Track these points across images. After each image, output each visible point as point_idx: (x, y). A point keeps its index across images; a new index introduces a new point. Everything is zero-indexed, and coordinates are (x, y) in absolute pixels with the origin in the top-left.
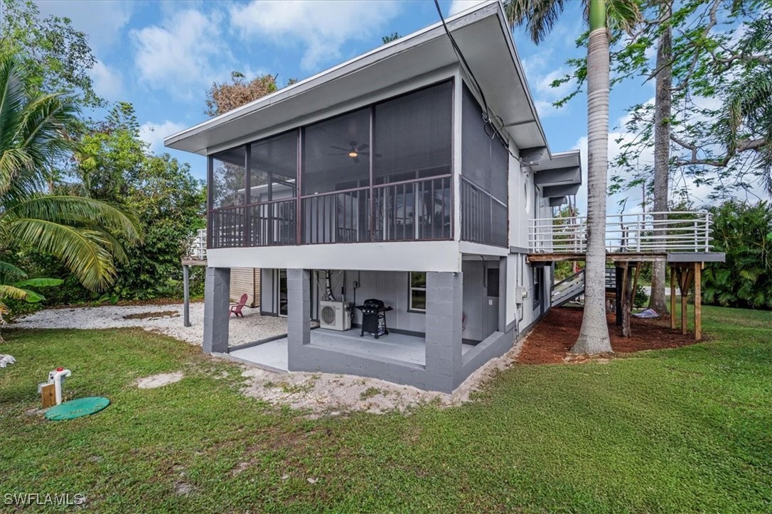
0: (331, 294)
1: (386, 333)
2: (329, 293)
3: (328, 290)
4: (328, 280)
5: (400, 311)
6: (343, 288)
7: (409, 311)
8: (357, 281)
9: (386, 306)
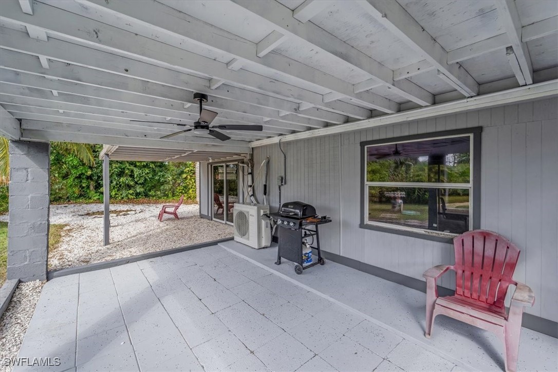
0: (253, 195)
1: (321, 261)
2: (251, 193)
3: (250, 189)
4: (250, 176)
5: (347, 225)
6: (265, 186)
7: (362, 225)
8: (283, 175)
9: (320, 215)
